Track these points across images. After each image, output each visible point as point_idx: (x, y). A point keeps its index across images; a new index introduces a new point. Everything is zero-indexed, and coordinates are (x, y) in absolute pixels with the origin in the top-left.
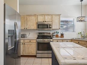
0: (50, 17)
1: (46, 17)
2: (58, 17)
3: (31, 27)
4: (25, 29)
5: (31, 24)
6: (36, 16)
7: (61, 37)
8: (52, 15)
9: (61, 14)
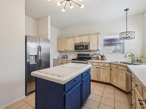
0: (87, 37)
1: (83, 38)
2: (97, 36)
3: (70, 49)
4: (65, 50)
5: (70, 46)
6: (74, 37)
7: (101, 60)
8: (89, 35)
9: (99, 33)
